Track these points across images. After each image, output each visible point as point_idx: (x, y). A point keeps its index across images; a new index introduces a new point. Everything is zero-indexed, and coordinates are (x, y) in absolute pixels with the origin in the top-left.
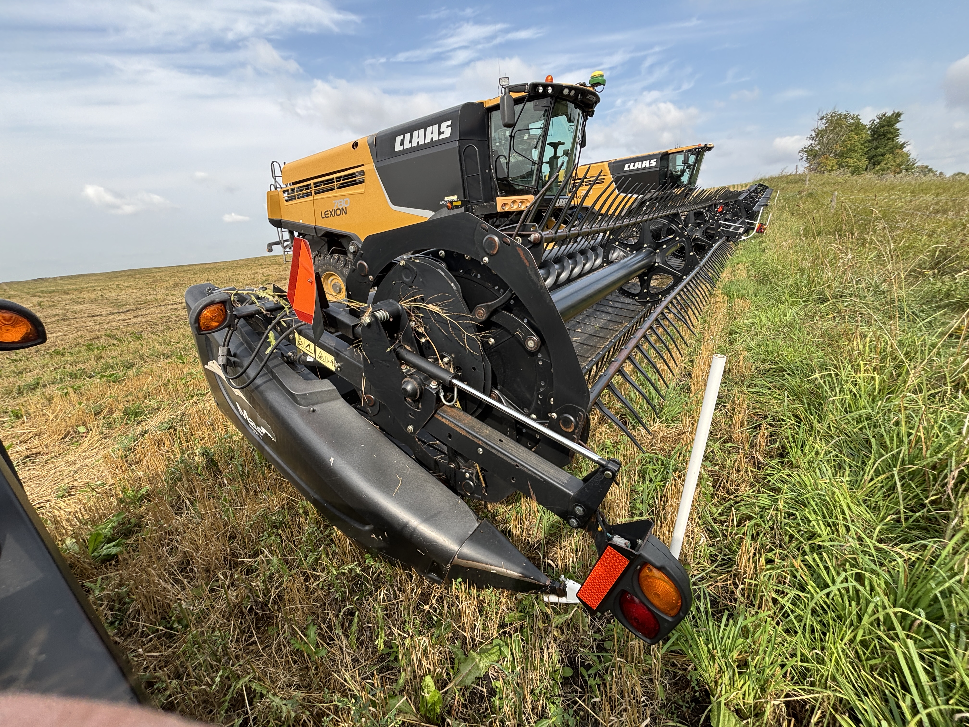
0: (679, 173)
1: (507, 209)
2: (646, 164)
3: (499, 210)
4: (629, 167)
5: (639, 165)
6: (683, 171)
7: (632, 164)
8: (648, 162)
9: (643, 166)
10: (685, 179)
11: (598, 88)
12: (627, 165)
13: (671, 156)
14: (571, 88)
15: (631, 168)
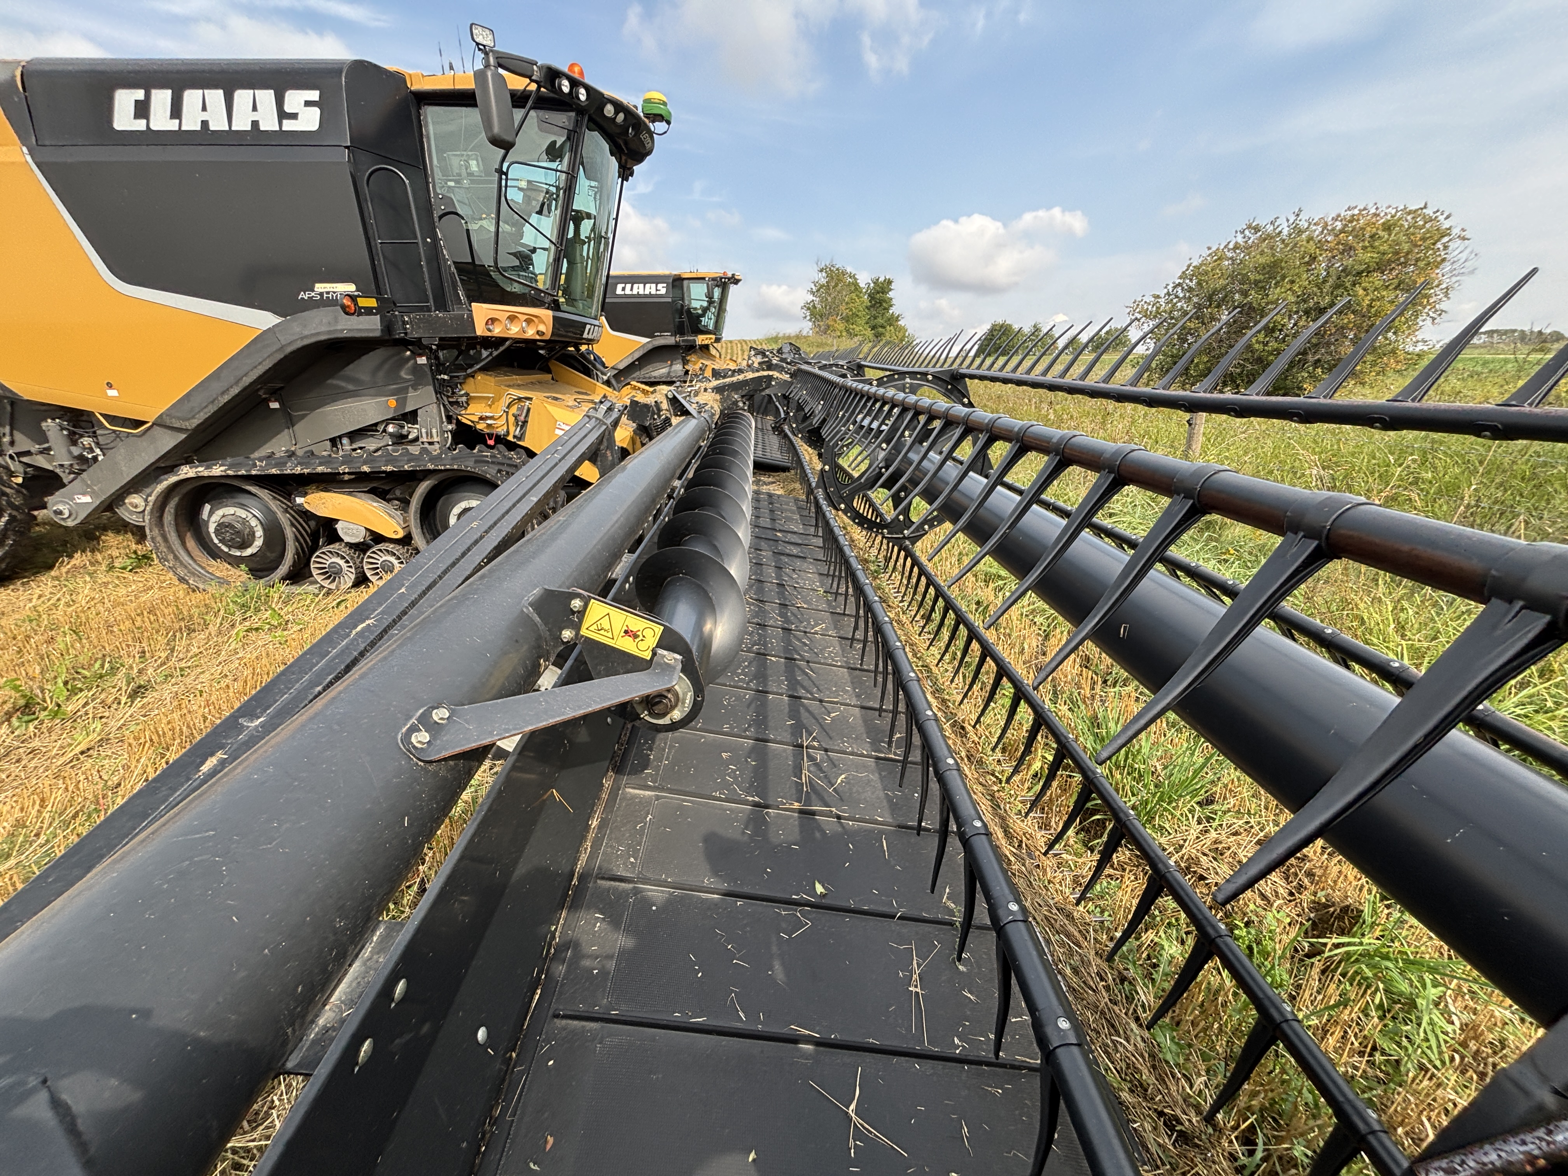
0: (700, 312)
2: (650, 289)
4: (624, 289)
5: (639, 289)
6: (705, 310)
7: (629, 286)
8: (654, 286)
9: (647, 292)
10: (708, 321)
12: (620, 287)
13: (685, 282)
15: (628, 291)
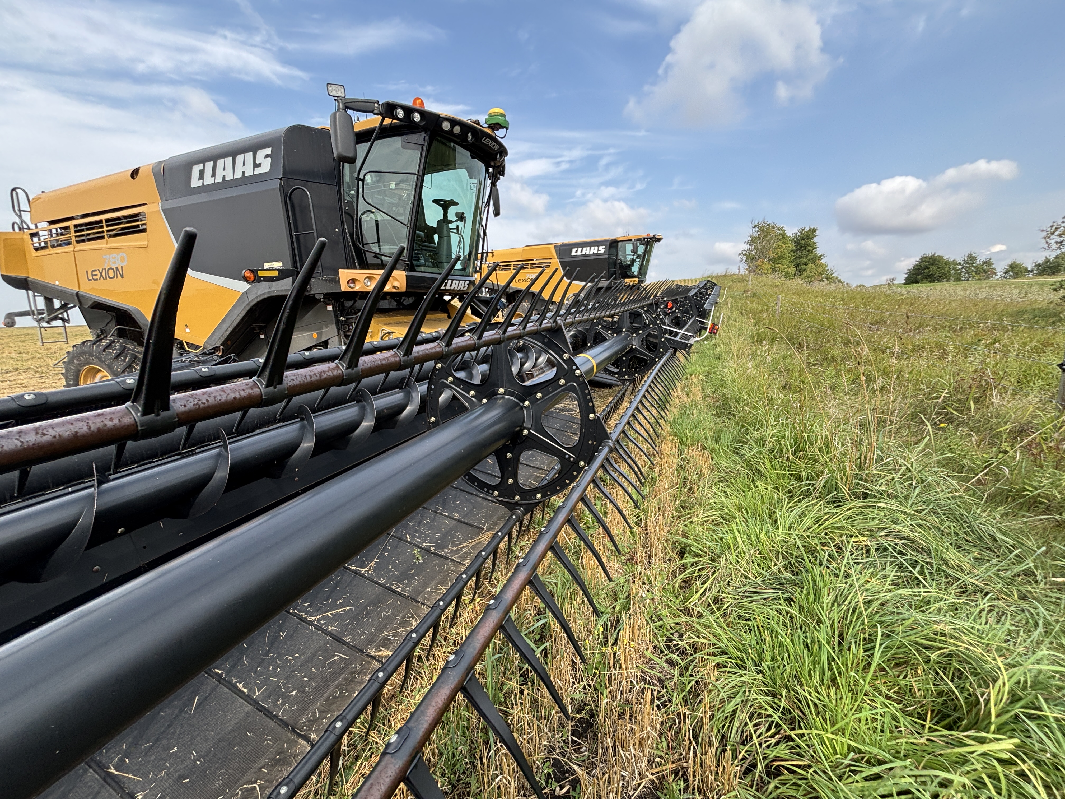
0: (629, 263)
1: (358, 288)
2: (594, 250)
3: (344, 287)
4: (576, 252)
5: (586, 251)
6: (633, 261)
7: (580, 249)
8: (596, 248)
9: (592, 252)
10: (635, 269)
11: (500, 133)
12: (574, 250)
13: (620, 244)
14: (454, 122)
15: (579, 253)
